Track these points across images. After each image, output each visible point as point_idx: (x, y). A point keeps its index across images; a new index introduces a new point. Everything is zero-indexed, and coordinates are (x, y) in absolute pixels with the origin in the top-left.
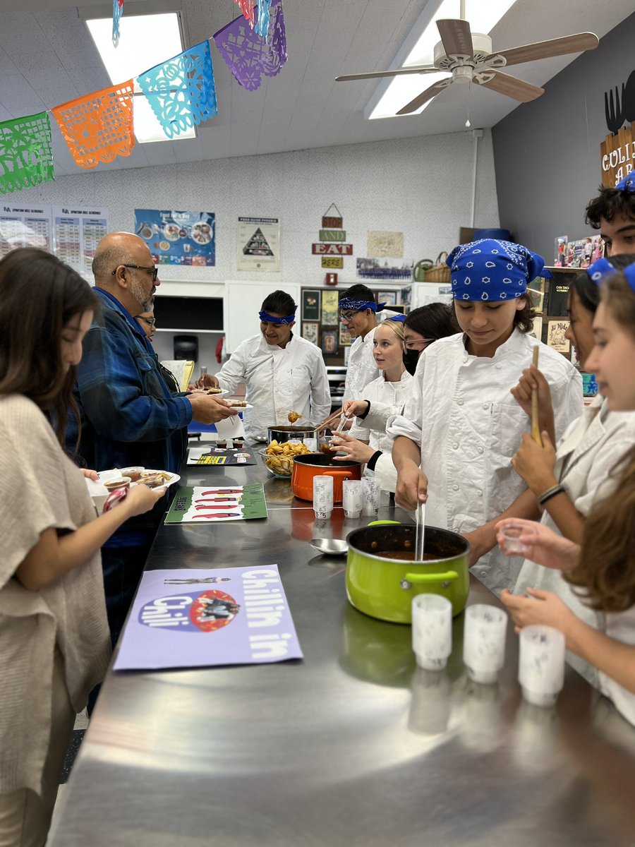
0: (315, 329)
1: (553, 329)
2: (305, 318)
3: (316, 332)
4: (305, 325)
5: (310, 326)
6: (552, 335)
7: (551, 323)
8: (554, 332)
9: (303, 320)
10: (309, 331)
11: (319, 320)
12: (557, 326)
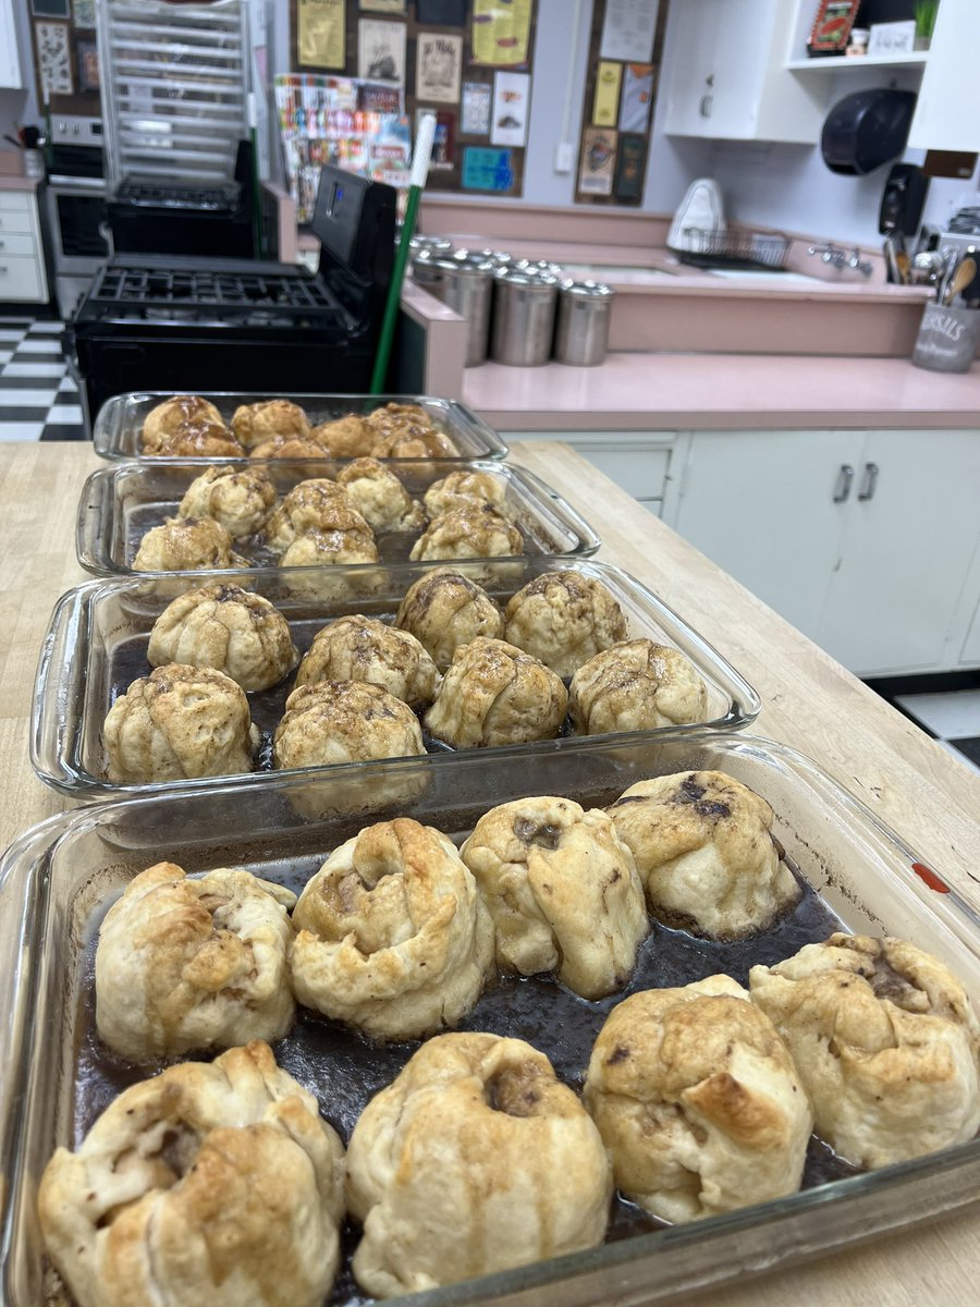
0: (61, 36)
1: (428, 50)
2: (37, 9)
3: (65, 41)
4: (39, 27)
5: (51, 28)
6: (425, 64)
7: (424, 39)
8: (429, 58)
9: (34, 14)
10: (48, 38)
11: (68, 16)
12: (435, 47)
